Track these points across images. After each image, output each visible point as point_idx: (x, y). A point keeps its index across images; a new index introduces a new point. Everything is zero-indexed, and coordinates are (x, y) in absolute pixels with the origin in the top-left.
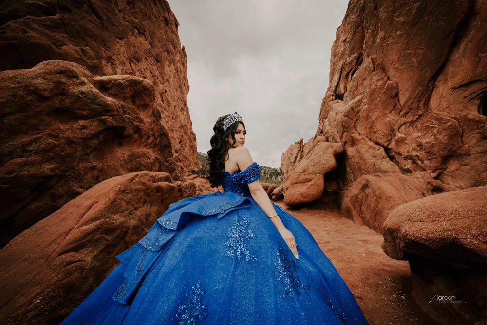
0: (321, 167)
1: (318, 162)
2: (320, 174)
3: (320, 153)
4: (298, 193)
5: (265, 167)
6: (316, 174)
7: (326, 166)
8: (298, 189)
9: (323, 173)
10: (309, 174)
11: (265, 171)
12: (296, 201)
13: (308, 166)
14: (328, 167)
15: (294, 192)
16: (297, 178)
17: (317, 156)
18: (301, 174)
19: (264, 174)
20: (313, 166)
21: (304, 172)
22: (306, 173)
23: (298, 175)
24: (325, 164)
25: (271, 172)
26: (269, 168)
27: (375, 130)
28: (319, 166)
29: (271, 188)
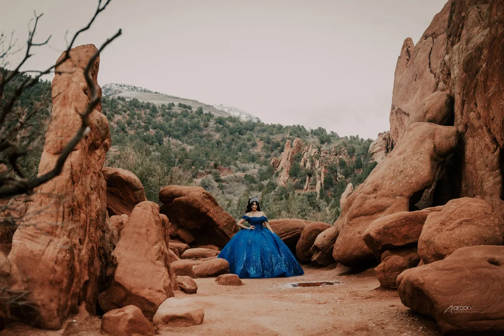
0: (404, 181)
1: (401, 172)
2: (401, 195)
3: (409, 150)
4: (359, 235)
5: (298, 131)
6: (394, 196)
7: (414, 179)
8: (359, 229)
9: (407, 194)
10: (383, 196)
11: (296, 158)
12: (356, 253)
13: (383, 178)
14: (417, 183)
15: (353, 233)
16: (360, 206)
17: (402, 157)
18: (369, 196)
19: (294, 173)
20: (392, 178)
21: (375, 190)
22: (379, 193)
23: (362, 198)
24: (412, 176)
25: (334, 160)
26: (323, 137)
27: (492, 116)
28: (403, 179)
29: (310, 233)
